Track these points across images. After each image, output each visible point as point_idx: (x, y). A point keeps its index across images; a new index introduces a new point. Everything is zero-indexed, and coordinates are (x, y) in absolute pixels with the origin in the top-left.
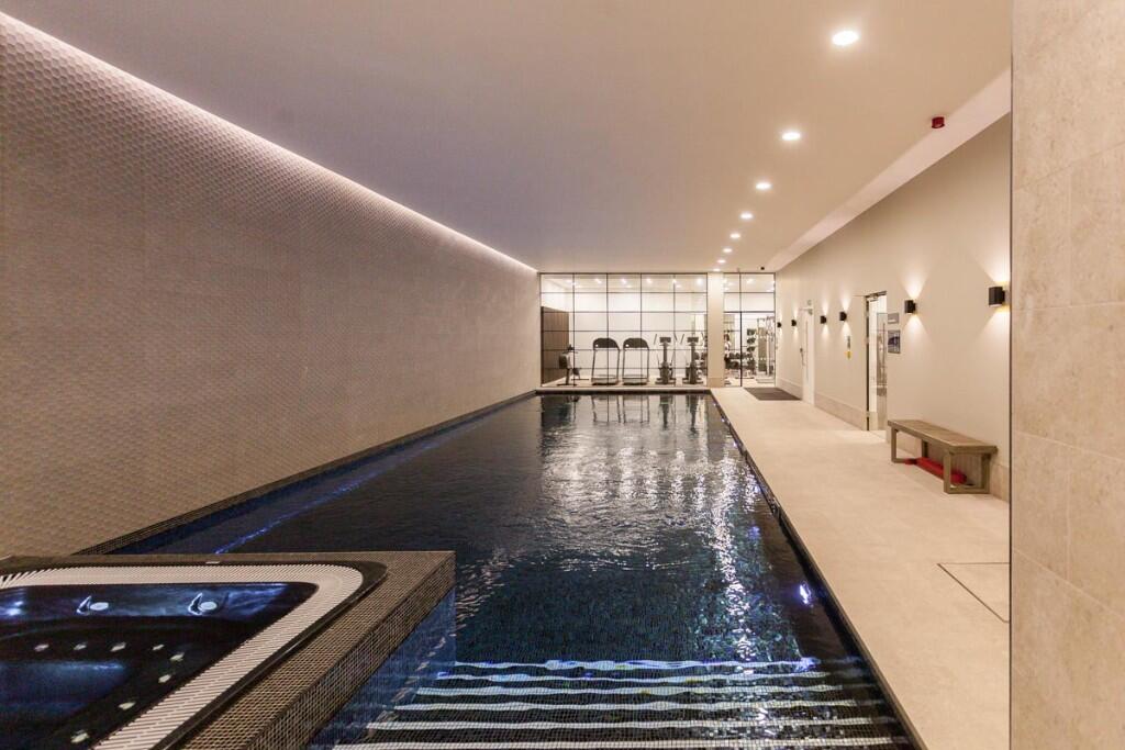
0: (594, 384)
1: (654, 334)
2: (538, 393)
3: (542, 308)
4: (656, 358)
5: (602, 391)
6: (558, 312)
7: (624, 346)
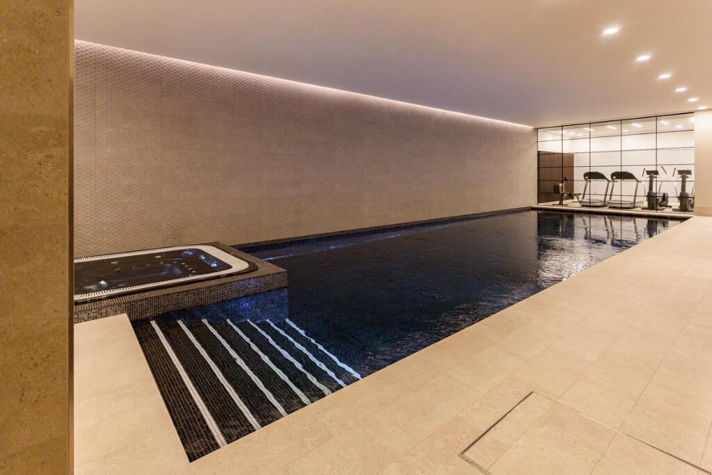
0: (583, 206)
1: (642, 168)
2: (533, 209)
3: (539, 152)
4: (643, 189)
5: (591, 212)
6: (554, 154)
7: (612, 178)
